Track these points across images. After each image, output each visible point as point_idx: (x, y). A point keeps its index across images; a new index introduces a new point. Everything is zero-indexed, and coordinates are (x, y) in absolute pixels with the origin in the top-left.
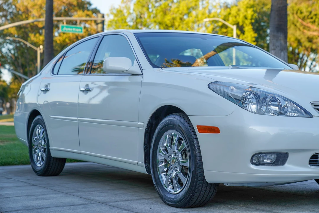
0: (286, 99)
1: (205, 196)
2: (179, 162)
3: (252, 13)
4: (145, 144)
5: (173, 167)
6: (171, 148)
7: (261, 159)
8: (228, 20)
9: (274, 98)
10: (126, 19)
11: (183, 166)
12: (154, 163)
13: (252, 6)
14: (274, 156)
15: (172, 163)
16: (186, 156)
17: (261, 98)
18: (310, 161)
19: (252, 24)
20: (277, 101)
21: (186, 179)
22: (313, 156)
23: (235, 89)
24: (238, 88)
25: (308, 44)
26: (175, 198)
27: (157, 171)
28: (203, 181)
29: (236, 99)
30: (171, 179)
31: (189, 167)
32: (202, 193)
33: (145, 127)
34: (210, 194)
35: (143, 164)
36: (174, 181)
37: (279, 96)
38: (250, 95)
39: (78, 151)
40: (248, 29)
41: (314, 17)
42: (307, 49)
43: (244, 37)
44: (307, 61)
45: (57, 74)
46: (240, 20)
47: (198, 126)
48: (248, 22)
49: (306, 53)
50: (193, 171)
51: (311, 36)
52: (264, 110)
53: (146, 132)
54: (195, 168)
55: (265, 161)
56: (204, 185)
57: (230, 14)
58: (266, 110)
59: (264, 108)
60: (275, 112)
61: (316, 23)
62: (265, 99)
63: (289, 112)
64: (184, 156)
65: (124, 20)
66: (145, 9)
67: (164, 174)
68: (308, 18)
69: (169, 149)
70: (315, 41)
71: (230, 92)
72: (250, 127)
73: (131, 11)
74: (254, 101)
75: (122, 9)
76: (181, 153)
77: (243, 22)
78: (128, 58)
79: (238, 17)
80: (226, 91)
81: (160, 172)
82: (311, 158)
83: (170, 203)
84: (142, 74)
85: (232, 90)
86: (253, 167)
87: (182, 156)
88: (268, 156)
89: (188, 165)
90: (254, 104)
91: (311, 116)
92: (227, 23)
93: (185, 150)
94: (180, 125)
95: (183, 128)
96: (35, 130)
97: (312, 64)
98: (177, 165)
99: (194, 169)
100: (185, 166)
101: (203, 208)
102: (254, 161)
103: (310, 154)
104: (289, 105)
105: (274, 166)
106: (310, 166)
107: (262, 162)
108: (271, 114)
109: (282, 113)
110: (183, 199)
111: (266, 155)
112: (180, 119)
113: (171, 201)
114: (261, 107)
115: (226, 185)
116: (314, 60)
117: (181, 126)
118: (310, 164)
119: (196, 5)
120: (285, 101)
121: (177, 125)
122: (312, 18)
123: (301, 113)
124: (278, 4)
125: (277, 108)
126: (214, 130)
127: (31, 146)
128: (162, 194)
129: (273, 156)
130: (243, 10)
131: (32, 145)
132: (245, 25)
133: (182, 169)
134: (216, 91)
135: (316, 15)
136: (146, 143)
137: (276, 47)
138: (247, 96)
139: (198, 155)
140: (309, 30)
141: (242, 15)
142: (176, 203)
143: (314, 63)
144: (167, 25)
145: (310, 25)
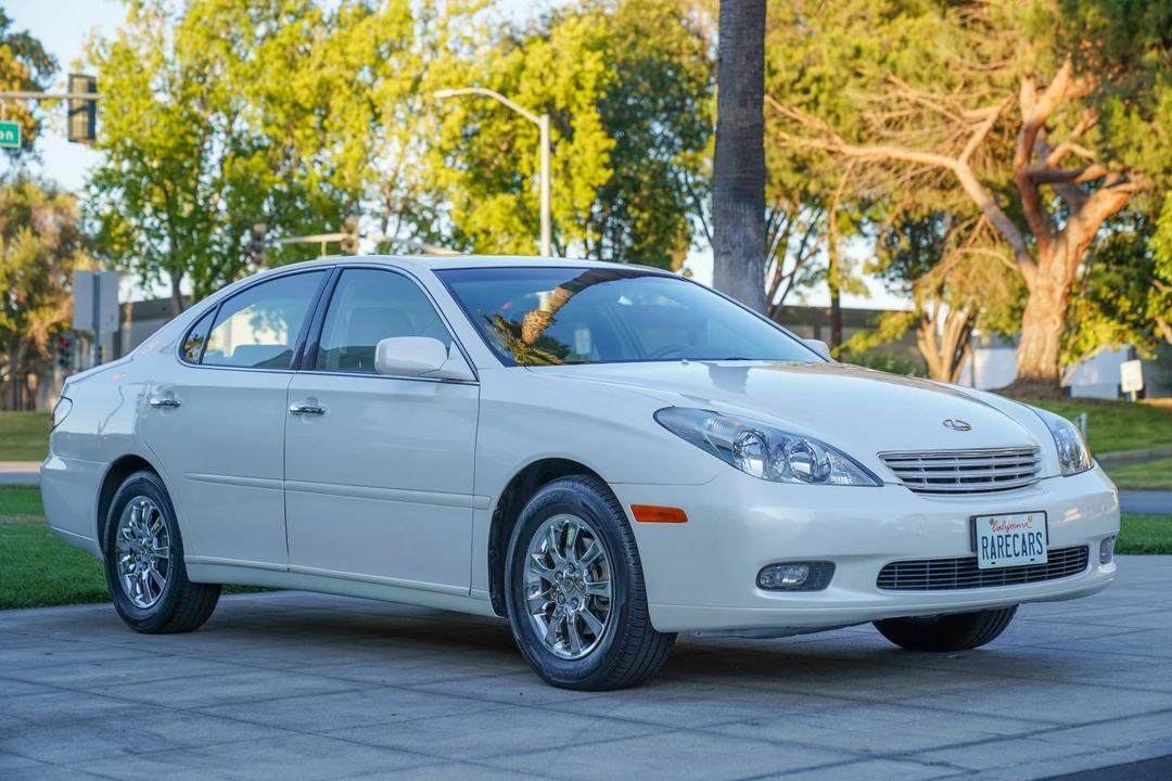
0: (826, 448)
1: (647, 661)
2: (583, 588)
3: (601, 67)
4: (490, 547)
5: (568, 600)
6: (563, 555)
7: (778, 577)
8: (516, 91)
9: (802, 444)
10: (146, 82)
11: (592, 596)
12: (517, 590)
13: (601, 45)
14: (803, 571)
15: (564, 590)
16: (600, 574)
17: (773, 447)
18: (879, 579)
19: (599, 104)
20: (807, 451)
21: (603, 626)
22: (886, 567)
23: (716, 426)
24: (727, 425)
25: (792, 180)
26: (575, 669)
27: (524, 609)
28: (645, 627)
29: (719, 447)
30: (564, 625)
31: (610, 596)
32: (642, 655)
33: (493, 506)
34: (658, 656)
35: (487, 592)
36: (572, 630)
37: (814, 441)
38: (748, 437)
39: (284, 566)
40: (586, 122)
41: (814, 88)
42: (788, 195)
43: (571, 149)
44: (787, 234)
45: (200, 363)
46: (559, 90)
47: (633, 507)
48: (584, 97)
49: (785, 204)
50: (622, 607)
51: (803, 153)
52: (780, 471)
53: (495, 519)
54: (628, 600)
55: (785, 580)
56: (648, 637)
57: (522, 67)
58: (783, 472)
59: (780, 467)
60: (804, 477)
61: (822, 109)
62: (781, 447)
63: (836, 474)
64: (595, 573)
65: (142, 87)
66: (218, 48)
67: (542, 617)
68: (793, 91)
69: (557, 557)
70: (817, 166)
71: (705, 433)
72: (752, 510)
73: (169, 54)
74: (757, 450)
75: (132, 45)
76: (588, 567)
77: (569, 97)
78: (434, 340)
79: (549, 82)
80: (697, 429)
81: (533, 611)
82: (881, 573)
83: (562, 681)
84: (477, 380)
85: (710, 427)
86: (760, 593)
87: (590, 572)
88: (791, 571)
89: (608, 593)
90: (756, 457)
91: (880, 483)
92: (511, 103)
93: (597, 561)
94: (588, 504)
95: (595, 511)
96: (128, 508)
97: (804, 243)
98: (577, 594)
99: (624, 601)
100: (598, 597)
101: (639, 690)
102: (763, 583)
103: (879, 565)
104: (832, 460)
105: (805, 590)
106: (878, 590)
107: (777, 584)
108: (794, 479)
109: (819, 477)
110: (597, 668)
111: (787, 569)
112: (588, 490)
113: (566, 677)
114: (773, 463)
115: (696, 635)
116: (811, 230)
117: (591, 507)
118: (879, 585)
119: (401, 36)
120: (826, 450)
121: (580, 503)
122: (806, 91)
123: (859, 478)
124: (736, 119)
125: (808, 465)
126: (675, 516)
127: (112, 555)
128: (541, 662)
129: (801, 570)
130: (568, 56)
131: (117, 551)
132: (574, 109)
133: (591, 602)
134: (675, 430)
135: (818, 79)
136: (494, 543)
137: (734, 247)
138: (742, 442)
139: (633, 570)
140: (797, 133)
141: (565, 75)
142: (579, 679)
143: (812, 241)
144: (295, 105)
145: (800, 113)
